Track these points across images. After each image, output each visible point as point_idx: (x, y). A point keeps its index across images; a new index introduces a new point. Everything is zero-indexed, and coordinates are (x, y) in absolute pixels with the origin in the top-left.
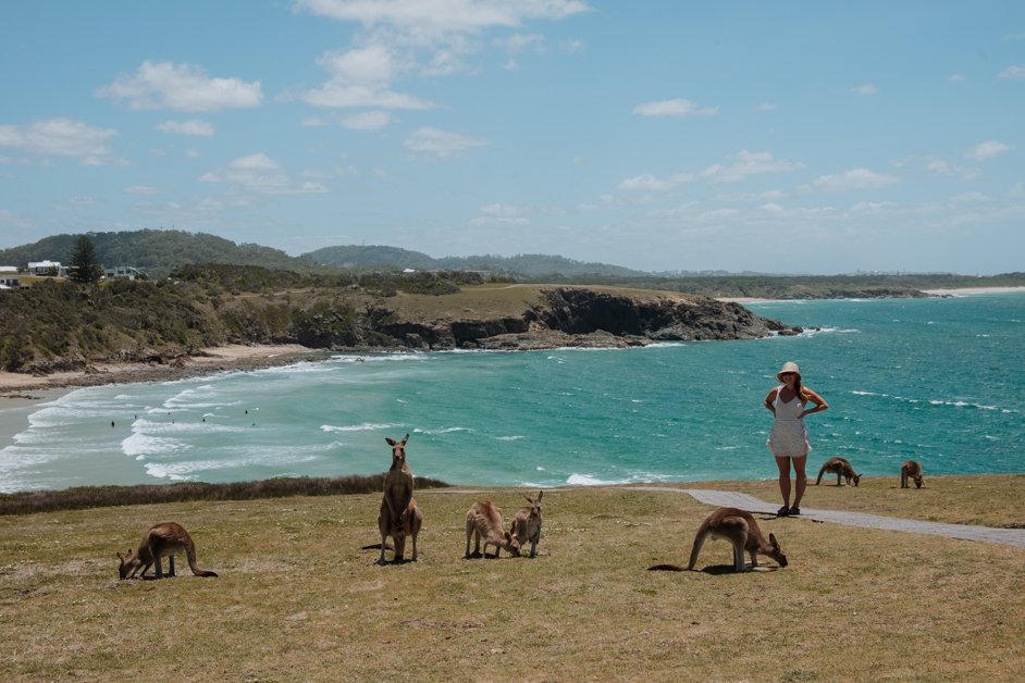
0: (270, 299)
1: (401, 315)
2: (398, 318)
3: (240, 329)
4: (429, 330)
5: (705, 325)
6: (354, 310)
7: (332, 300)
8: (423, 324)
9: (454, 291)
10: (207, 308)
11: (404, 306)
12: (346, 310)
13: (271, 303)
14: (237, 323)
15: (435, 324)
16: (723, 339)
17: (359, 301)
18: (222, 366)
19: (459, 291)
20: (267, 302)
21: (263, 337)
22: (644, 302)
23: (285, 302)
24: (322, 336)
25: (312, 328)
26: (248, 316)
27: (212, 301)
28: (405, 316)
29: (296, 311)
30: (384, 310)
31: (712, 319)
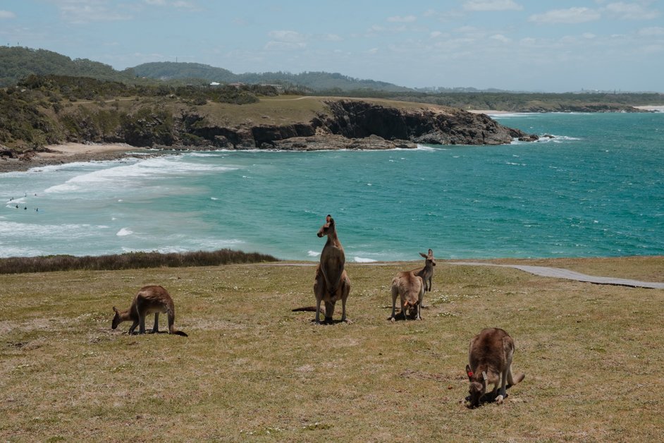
0: (101, 105)
1: (211, 120)
2: (208, 123)
3: (77, 130)
4: (234, 133)
5: (459, 132)
6: (171, 116)
7: (153, 107)
8: (228, 128)
9: (254, 101)
10: (50, 112)
11: (213, 114)
12: (164, 116)
13: (102, 109)
14: (74, 125)
15: (238, 128)
16: (474, 143)
17: (176, 108)
18: (63, 160)
19: (259, 101)
20: (99, 108)
21: (96, 137)
22: (410, 113)
23: (114, 108)
24: (145, 137)
25: (137, 130)
26: (84, 120)
27: (53, 106)
28: (213, 121)
29: (123, 116)
30: (197, 116)
31: (465, 128)
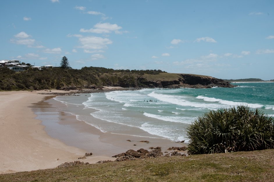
0: (112, 75)
1: (148, 79)
2: (147, 80)
3: (106, 82)
5: (220, 84)
6: (134, 78)
7: (128, 75)
8: (154, 81)
9: (158, 74)
10: (97, 76)
11: (147, 77)
12: (132, 78)
13: (112, 76)
14: (105, 80)
15: (157, 82)
16: (225, 87)
17: (135, 76)
20: (111, 75)
21: (111, 84)
22: (204, 78)
23: (116, 76)
24: (127, 84)
25: (124, 82)
26: (107, 79)
27: (97, 75)
28: (149, 79)
29: (119, 78)
30: (143, 78)
31: (221, 82)
